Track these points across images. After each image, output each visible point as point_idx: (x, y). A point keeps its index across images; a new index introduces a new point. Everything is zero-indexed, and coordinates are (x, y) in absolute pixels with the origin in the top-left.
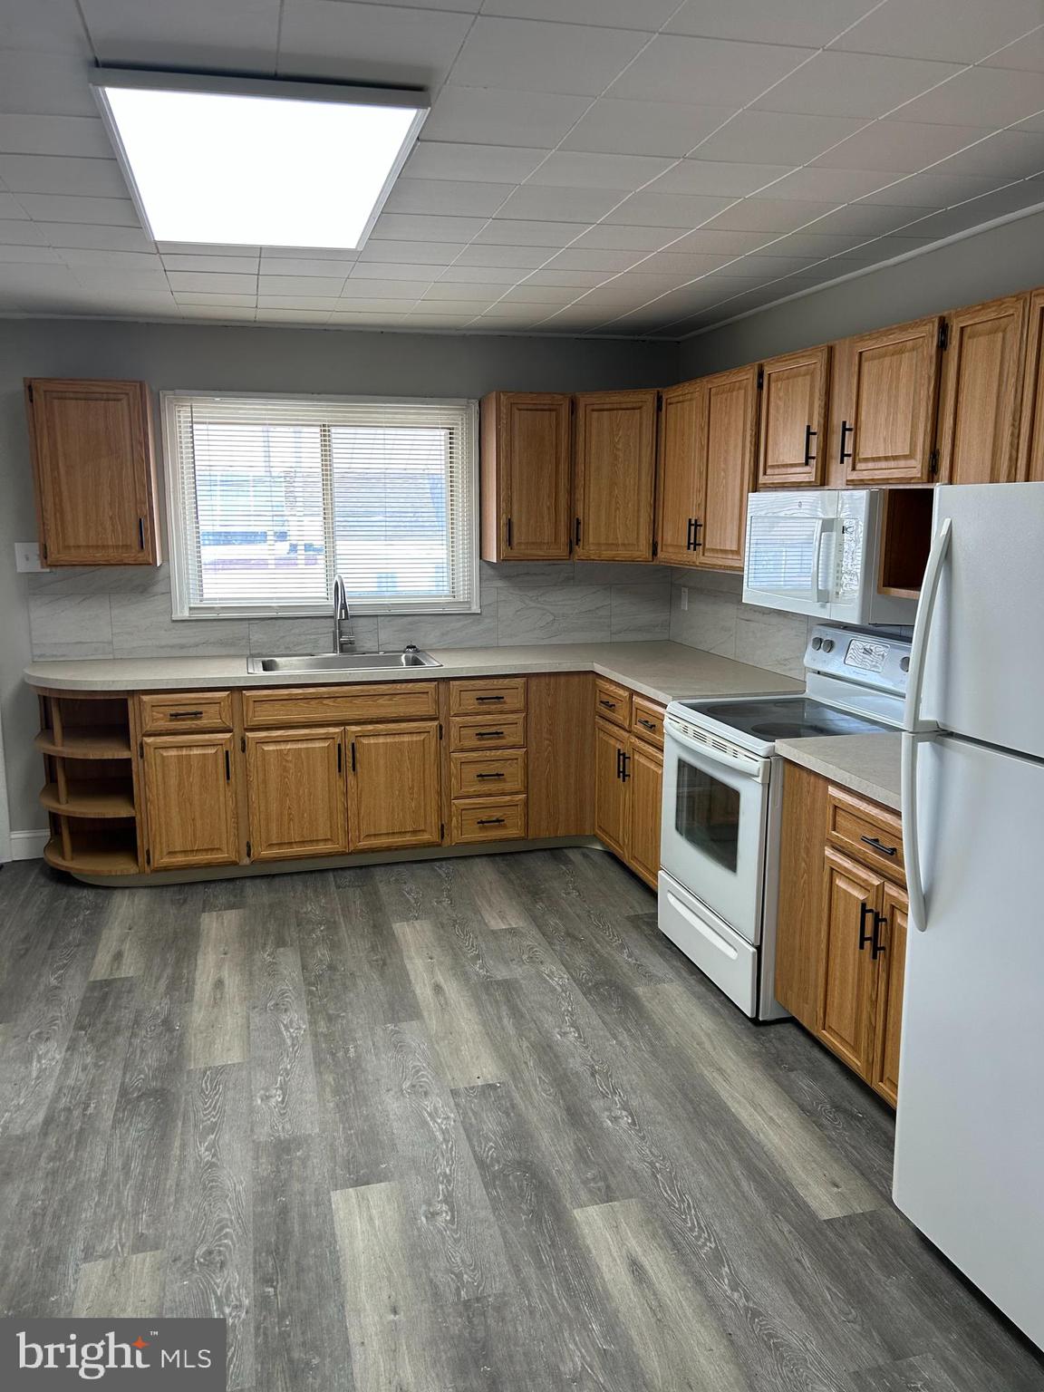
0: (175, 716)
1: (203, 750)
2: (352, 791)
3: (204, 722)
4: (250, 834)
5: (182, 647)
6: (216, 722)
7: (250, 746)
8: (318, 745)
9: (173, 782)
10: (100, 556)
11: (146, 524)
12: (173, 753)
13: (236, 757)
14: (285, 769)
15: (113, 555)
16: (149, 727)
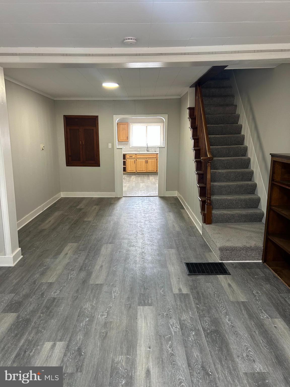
0: (130, 156)
1: (133, 160)
2: (147, 165)
3: (133, 157)
4: (137, 169)
5: (131, 151)
6: (134, 157)
7: (137, 160)
8: (144, 160)
9: (129, 163)
10: (123, 140)
11: (128, 137)
12: (130, 160)
13: (136, 161)
14: (140, 163)
15: (125, 140)
16: (127, 158)
